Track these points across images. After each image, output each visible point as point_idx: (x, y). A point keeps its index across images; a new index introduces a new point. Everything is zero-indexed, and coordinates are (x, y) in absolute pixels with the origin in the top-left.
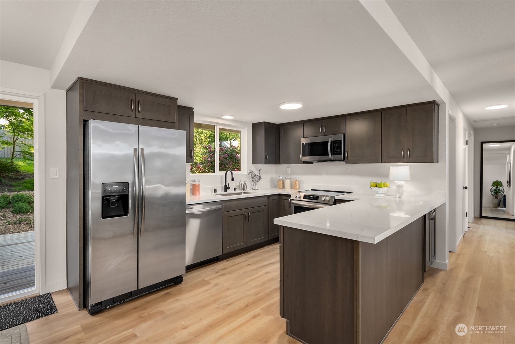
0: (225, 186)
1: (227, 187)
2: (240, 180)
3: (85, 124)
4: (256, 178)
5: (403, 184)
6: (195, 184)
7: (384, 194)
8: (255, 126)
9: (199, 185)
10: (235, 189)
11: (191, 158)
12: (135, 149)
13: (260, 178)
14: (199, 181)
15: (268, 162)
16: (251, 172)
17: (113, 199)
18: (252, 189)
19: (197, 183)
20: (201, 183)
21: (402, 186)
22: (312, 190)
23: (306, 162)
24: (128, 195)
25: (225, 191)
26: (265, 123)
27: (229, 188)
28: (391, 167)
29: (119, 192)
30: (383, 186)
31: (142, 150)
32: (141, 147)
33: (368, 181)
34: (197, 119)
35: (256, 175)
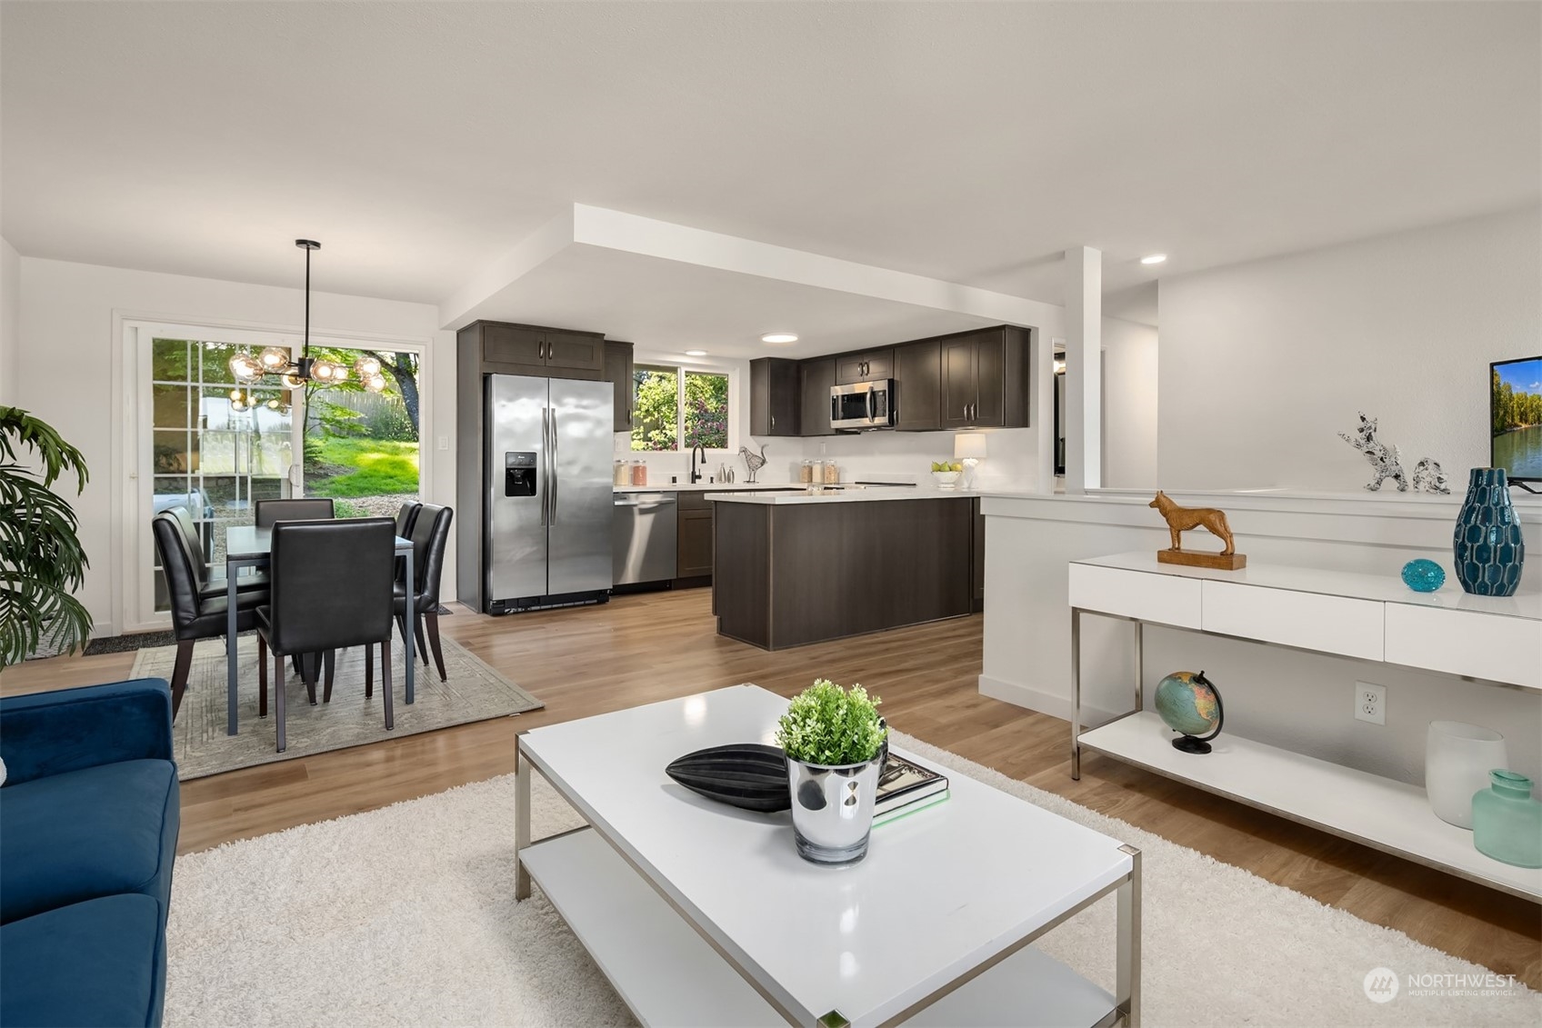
0: (693, 472)
1: (697, 474)
2: (723, 464)
3: (486, 379)
4: (756, 462)
5: (972, 465)
6: (638, 467)
7: (953, 483)
8: (755, 364)
9: (644, 468)
10: (712, 478)
11: (629, 423)
12: (544, 409)
13: (764, 462)
14: (644, 462)
15: (775, 432)
16: (744, 450)
17: (518, 474)
18: (748, 482)
19: (641, 464)
20: (646, 465)
21: (973, 468)
22: (856, 483)
23: (840, 432)
24: (535, 470)
25: (693, 482)
26: (770, 359)
27: (699, 477)
28: (957, 436)
29: (525, 465)
30: (948, 469)
31: (553, 410)
32: (552, 406)
33: (928, 461)
34: (637, 359)
35: (753, 455)
